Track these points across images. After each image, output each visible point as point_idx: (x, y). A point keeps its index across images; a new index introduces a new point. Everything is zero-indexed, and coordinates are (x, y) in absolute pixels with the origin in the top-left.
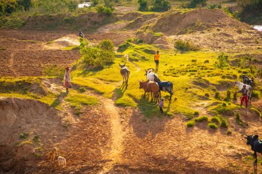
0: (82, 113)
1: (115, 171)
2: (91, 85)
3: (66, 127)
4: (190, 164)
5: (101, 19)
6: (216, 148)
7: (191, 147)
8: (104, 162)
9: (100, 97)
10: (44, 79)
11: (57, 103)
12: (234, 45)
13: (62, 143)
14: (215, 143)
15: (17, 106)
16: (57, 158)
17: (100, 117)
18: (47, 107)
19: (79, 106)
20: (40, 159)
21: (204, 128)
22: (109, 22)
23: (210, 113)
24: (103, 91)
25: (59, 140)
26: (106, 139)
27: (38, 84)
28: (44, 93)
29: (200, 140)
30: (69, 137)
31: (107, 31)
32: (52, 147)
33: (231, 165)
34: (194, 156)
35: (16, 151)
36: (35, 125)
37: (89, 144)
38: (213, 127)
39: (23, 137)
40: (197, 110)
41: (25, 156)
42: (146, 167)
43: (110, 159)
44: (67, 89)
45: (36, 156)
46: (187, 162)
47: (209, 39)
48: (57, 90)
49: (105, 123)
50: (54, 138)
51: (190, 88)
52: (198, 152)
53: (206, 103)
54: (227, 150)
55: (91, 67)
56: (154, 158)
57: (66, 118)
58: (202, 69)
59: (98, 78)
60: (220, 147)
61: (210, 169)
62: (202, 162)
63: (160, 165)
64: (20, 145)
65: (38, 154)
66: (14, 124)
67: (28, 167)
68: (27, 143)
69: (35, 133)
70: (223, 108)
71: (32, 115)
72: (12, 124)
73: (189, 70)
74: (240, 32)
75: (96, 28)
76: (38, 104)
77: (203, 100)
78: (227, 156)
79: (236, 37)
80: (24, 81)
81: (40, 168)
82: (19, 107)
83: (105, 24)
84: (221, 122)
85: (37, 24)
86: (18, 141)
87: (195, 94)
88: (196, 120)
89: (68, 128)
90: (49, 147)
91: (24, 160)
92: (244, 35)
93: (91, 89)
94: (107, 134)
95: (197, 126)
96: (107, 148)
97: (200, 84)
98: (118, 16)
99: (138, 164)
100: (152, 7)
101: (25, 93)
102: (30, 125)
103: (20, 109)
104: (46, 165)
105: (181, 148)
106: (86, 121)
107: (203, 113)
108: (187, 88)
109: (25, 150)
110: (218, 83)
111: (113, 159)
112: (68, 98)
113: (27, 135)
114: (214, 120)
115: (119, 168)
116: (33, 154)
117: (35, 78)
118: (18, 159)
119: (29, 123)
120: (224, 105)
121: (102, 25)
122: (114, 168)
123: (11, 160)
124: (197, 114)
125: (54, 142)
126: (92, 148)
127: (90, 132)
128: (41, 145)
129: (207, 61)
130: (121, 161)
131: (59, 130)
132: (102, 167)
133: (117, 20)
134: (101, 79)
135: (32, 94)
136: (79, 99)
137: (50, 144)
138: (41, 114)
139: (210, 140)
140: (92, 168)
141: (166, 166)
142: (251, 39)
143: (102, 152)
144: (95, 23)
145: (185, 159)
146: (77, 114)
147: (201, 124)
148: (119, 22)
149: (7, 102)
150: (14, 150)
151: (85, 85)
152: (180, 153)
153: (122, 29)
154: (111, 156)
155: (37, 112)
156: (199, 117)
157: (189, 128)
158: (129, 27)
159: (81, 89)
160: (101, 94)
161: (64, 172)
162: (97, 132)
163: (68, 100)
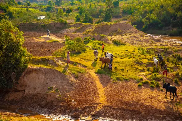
0: (79, 77)
1: (105, 109)
2: (79, 62)
3: (72, 84)
4: (146, 107)
5: (61, 26)
6: (158, 98)
7: (144, 97)
8: (97, 104)
9: (86, 69)
10: (55, 58)
11: (65, 71)
12: (142, 43)
13: (71, 93)
14: (156, 96)
15: (44, 72)
16: (70, 101)
17: (89, 79)
18: (60, 73)
19: (76, 73)
20: (60, 101)
21: (147, 87)
22: (66, 28)
23: (148, 79)
24: (86, 65)
25: (69, 91)
26: (95, 91)
27: (53, 61)
28: (57, 66)
29: (148, 94)
30: (74, 90)
31: (65, 33)
32: (66, 95)
33: (169, 107)
34: (147, 102)
35: (47, 97)
36: (55, 83)
37: (86, 94)
38: (152, 87)
39: (50, 89)
40: (141, 77)
41: (52, 99)
42: (122, 107)
43: (100, 102)
44: (68, 64)
45: (58, 99)
46: (144, 105)
47: (128, 39)
48: (62, 64)
49: (92, 83)
50: (66, 90)
51: (134, 65)
52: (149, 100)
53: (145, 74)
54: (164, 99)
55: (74, 52)
56: (125, 103)
57: (71, 80)
58: (134, 55)
59: (80, 58)
60: (159, 98)
61: (158, 109)
62: (153, 106)
63: (129, 106)
64: (49, 93)
65: (59, 99)
66: (43, 82)
67: (55, 105)
68: (53, 92)
69: (56, 87)
70: (155, 76)
71: (52, 77)
72: (42, 82)
73: (127, 55)
74: (142, 36)
75: (59, 31)
76: (55, 71)
77: (142, 72)
78: (165, 102)
79: (141, 39)
80: (45, 58)
81: (61, 106)
82: (46, 72)
83: (64, 29)
84: (156, 84)
85: (25, 27)
86: (47, 91)
87: (137, 69)
88: (142, 83)
89: (73, 85)
90: (64, 95)
91: (52, 102)
92: (145, 38)
93: (80, 64)
94: (95, 89)
95: (143, 86)
96: (97, 96)
97: (138, 63)
98: (71, 24)
99: (117, 106)
100: (83, 20)
101: (47, 65)
102: (53, 83)
103: (46, 73)
104: (64, 104)
105: (139, 98)
106: (82, 82)
107: (145, 79)
108: (132, 65)
109: (52, 96)
110: (147, 63)
111: (102, 103)
112: (69, 68)
113: (52, 88)
114: (152, 83)
115: (106, 108)
116: (57, 98)
117: (50, 57)
118: (49, 101)
119: (52, 81)
120: (155, 75)
121: (62, 29)
122: (104, 107)
123: (45, 101)
124: (142, 79)
125: (67, 92)
126: (89, 96)
127: (86, 88)
128: (60, 93)
129: (134, 51)
130: (107, 104)
131: (69, 86)
132: (96, 107)
133: (70, 27)
134: (83, 59)
135: (51, 66)
136: (76, 69)
137: (65, 93)
138: (57, 77)
139: (153, 94)
140: (91, 107)
141: (133, 107)
142: (149, 40)
143: (95, 98)
144: (58, 28)
145: (142, 104)
146: (76, 77)
147: (145, 85)
148: (71, 28)
149: (39, 70)
150: (46, 96)
151: (76, 61)
152: (139, 100)
153: (74, 32)
154: (100, 101)
155: (55, 75)
156: (144, 81)
157: (140, 87)
158: (78, 31)
159: (75, 64)
160: (86, 67)
161: (76, 109)
162: (89, 88)
163: (70, 70)
